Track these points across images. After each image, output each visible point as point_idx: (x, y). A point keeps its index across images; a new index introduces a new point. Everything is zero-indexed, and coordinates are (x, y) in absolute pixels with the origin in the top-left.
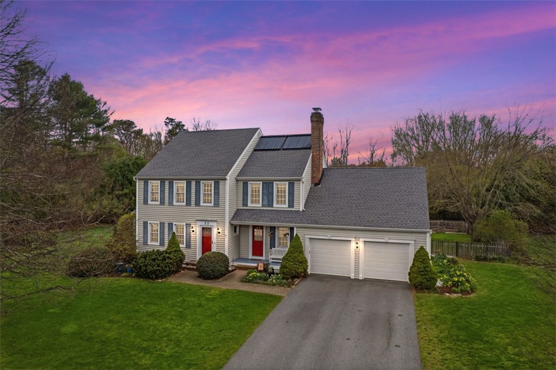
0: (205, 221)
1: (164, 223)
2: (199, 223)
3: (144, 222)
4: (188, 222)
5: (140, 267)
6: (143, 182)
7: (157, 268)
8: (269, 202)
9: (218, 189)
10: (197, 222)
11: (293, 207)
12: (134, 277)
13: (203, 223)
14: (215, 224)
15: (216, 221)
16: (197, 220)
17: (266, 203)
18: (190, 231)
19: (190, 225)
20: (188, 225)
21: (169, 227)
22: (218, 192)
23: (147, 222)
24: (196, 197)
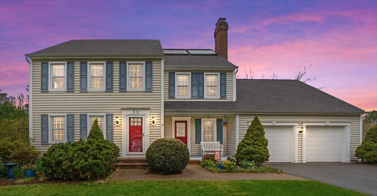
0: (134, 109)
1: (73, 115)
2: (125, 113)
3: (42, 116)
4: (109, 112)
5: (59, 163)
6: (40, 63)
7: (94, 161)
8: (199, 93)
9: (151, 71)
10: (122, 111)
11: (225, 99)
12: (43, 182)
13: (131, 112)
14: (147, 112)
15: (148, 109)
16: (122, 109)
17: (196, 94)
18: (112, 122)
19: (112, 115)
20: (109, 117)
21: (81, 120)
22: (151, 75)
23: (47, 116)
24: (120, 81)
